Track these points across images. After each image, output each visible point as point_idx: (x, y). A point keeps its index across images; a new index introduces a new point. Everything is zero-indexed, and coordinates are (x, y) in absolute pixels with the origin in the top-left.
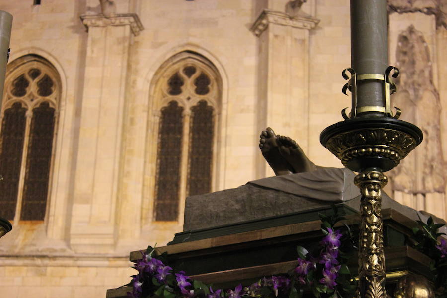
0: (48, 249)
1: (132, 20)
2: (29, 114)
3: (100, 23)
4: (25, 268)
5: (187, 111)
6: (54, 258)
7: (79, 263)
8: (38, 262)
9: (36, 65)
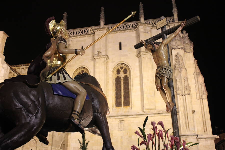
1: (106, 56)
3: (98, 58)
5: (122, 78)
9: (83, 69)
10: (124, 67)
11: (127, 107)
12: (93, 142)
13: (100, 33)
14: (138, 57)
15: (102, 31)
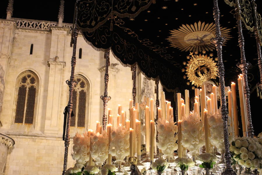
0: (36, 134)
2: (27, 89)
3: (54, 63)
4: (29, 139)
5: (78, 93)
6: (39, 137)
7: (47, 138)
8: (34, 137)
9: (29, 73)
10: (82, 79)
11: (81, 127)
12: (39, 166)
13: (58, 32)
14: (101, 71)
15: (61, 31)
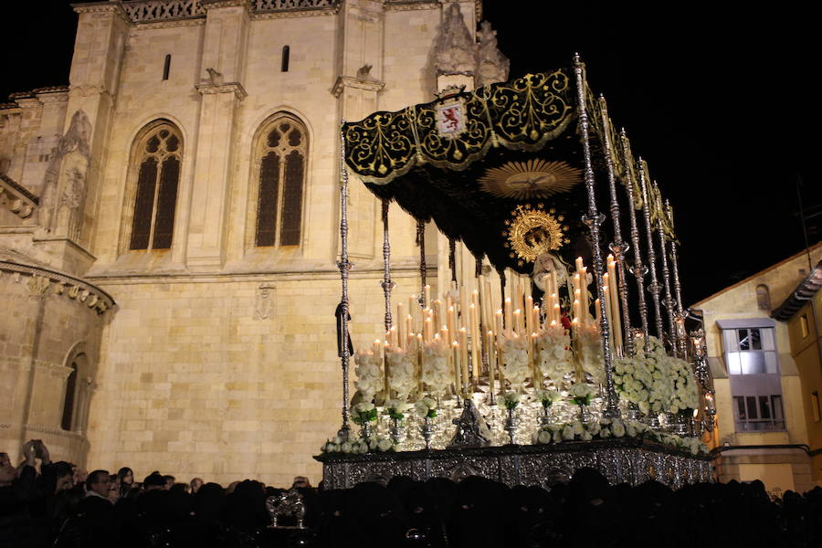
0: (171, 270)
1: (237, 87)
2: (160, 165)
3: (211, 91)
4: (153, 285)
5: (283, 159)
6: (175, 276)
7: (195, 280)
8: (163, 280)
9: (165, 127)
11: (290, 247)
12: (176, 349)
13: (222, 13)
